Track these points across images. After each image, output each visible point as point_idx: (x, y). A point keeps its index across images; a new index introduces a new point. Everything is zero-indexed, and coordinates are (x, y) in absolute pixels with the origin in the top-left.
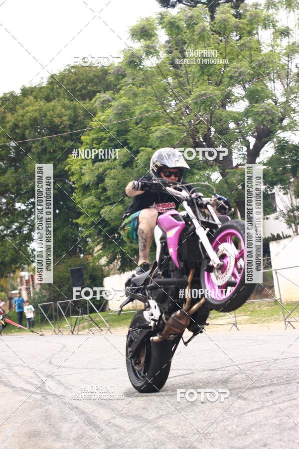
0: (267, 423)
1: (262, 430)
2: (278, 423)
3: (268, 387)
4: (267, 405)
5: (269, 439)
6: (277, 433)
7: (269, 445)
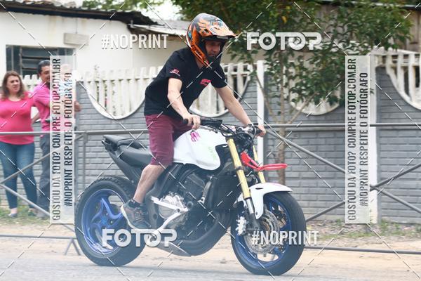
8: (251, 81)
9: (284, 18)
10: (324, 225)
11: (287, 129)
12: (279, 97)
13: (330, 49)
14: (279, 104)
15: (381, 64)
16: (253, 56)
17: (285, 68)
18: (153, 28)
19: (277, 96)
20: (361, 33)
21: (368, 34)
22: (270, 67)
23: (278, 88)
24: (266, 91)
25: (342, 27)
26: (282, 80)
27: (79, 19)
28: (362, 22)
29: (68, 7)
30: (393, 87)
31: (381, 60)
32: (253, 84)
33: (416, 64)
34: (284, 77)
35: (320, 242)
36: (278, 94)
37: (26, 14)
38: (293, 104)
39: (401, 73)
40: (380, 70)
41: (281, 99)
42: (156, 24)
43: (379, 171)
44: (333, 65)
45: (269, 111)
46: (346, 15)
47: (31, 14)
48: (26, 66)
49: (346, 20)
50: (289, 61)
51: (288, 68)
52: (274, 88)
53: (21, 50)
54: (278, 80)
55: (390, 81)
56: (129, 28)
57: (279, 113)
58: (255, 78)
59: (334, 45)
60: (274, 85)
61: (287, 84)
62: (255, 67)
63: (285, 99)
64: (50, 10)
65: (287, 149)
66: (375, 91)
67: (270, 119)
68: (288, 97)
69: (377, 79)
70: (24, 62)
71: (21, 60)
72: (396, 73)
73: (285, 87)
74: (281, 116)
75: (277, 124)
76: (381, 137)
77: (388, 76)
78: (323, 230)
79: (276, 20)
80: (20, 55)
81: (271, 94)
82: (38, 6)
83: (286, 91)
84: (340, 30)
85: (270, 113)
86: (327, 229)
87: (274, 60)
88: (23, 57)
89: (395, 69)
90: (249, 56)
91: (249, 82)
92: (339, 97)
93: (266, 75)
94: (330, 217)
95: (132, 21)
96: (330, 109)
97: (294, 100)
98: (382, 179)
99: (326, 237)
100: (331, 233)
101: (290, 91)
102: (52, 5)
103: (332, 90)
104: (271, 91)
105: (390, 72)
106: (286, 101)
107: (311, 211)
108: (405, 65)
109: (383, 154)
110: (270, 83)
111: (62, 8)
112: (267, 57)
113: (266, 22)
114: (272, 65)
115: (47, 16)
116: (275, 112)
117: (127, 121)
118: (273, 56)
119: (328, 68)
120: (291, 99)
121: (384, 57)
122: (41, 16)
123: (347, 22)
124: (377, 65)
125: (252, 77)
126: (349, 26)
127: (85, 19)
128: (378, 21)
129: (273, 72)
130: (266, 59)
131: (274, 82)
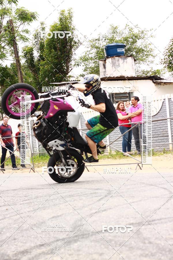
0: (11, 227)
1: (10, 231)
2: (17, 227)
3: (4, 207)
4: (7, 217)
5: (16, 236)
6: (19, 232)
7: (17, 239)
18: (162, 81)
27: (134, 80)
29: (130, 77)
37: (115, 81)
42: (163, 79)
47: (117, 81)
48: (116, 100)
53: (114, 95)
56: (153, 82)
64: (123, 78)
70: (115, 99)
71: (114, 98)
80: (114, 96)
82: (119, 77)
88: (115, 97)
95: (154, 79)
102: (124, 76)
111: (127, 77)
115: (123, 81)
117: (155, 116)
122: (120, 81)
127: (137, 80)
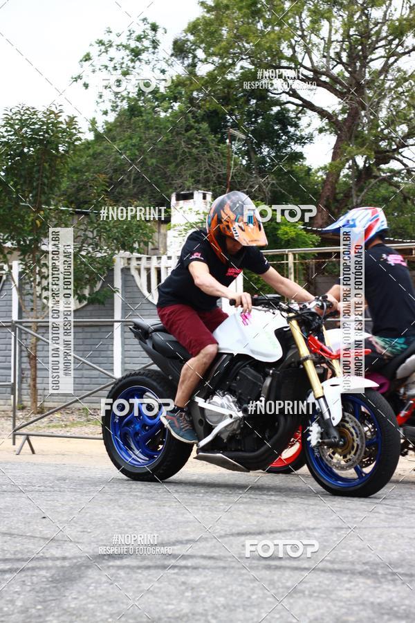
8: (7, 279)
9: (38, 222)
10: (72, 413)
11: (39, 324)
12: (32, 294)
13: (80, 251)
14: (32, 301)
15: (126, 265)
16: (8, 256)
17: (38, 268)
19: (30, 294)
20: (109, 238)
21: (115, 239)
22: (24, 267)
23: (31, 286)
24: (20, 289)
25: (92, 232)
26: (35, 279)
28: (110, 227)
30: (137, 286)
31: (126, 261)
32: (8, 283)
33: (158, 266)
34: (37, 276)
35: (68, 429)
36: (31, 292)
38: (45, 301)
39: (144, 274)
40: (125, 271)
41: (35, 296)
43: (123, 363)
44: (83, 266)
45: (23, 307)
46: (95, 221)
49: (96, 225)
50: (42, 262)
51: (41, 268)
52: (28, 287)
54: (32, 279)
55: (134, 281)
57: (32, 309)
58: (10, 277)
59: (84, 248)
60: (27, 283)
61: (40, 283)
62: (11, 267)
63: (38, 297)
65: (39, 343)
66: (120, 291)
67: (24, 315)
68: (40, 295)
69: (122, 279)
72: (140, 274)
73: (38, 285)
74: (34, 313)
75: (30, 320)
76: (125, 332)
77: (133, 276)
78: (71, 417)
79: (30, 223)
81: (25, 292)
83: (38, 289)
84: (90, 235)
85: (24, 310)
86: (74, 417)
87: (27, 260)
89: (139, 270)
90: (5, 257)
91: (4, 281)
92: (87, 296)
93: (21, 274)
94: (77, 405)
96: (79, 306)
97: (46, 298)
98: (126, 370)
99: (73, 424)
100: (78, 420)
101: (42, 290)
103: (81, 288)
104: (25, 290)
105: (134, 272)
106: (38, 299)
107: (60, 399)
108: (148, 266)
109: (127, 348)
110: (24, 281)
112: (22, 257)
113: (21, 225)
114: (26, 265)
116: (28, 309)
118: (27, 257)
119: (78, 269)
120: (43, 296)
121: (129, 259)
123: (96, 228)
124: (122, 267)
125: (7, 276)
126: (97, 231)
128: (125, 227)
129: (27, 271)
130: (21, 260)
131: (28, 281)
